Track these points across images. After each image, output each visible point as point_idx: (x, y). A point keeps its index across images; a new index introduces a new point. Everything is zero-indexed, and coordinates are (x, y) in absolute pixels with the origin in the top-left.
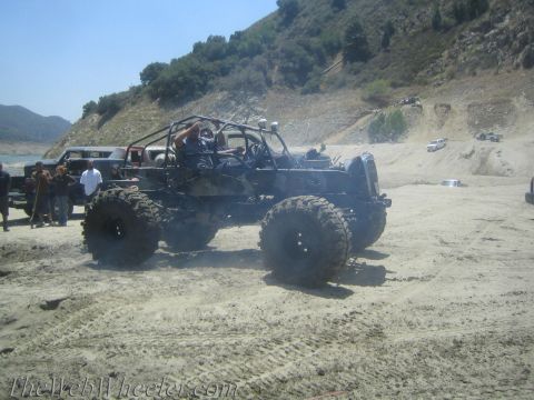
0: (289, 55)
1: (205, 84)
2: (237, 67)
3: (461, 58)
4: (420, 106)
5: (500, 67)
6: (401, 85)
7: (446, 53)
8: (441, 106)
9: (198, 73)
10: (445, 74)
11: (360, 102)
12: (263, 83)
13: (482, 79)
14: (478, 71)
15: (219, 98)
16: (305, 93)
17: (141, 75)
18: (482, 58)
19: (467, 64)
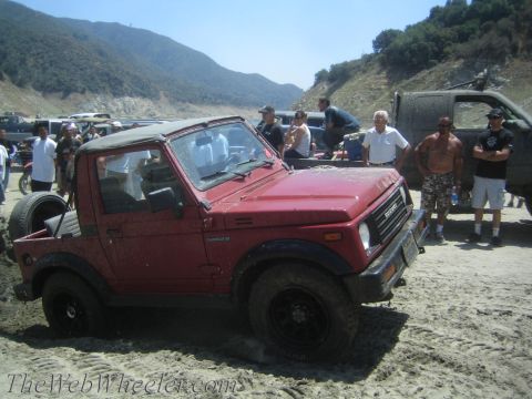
1: (441, 52)
2: (478, 32)
9: (432, 40)
12: (507, 50)
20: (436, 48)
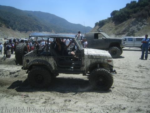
1: (129, 16)
9: (127, 13)
15: (133, 20)
17: (111, 14)
20: (128, 15)
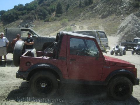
0: (41, 11)
2: (27, 13)
3: (86, 15)
4: (76, 26)
5: (96, 18)
6: (71, 21)
7: (82, 13)
8: (81, 27)
9: (15, 14)
10: (82, 19)
11: (60, 25)
12: (34, 18)
13: (91, 20)
14: (90, 18)
15: (21, 21)
16: (45, 21)
18: (91, 15)
19: (87, 16)
